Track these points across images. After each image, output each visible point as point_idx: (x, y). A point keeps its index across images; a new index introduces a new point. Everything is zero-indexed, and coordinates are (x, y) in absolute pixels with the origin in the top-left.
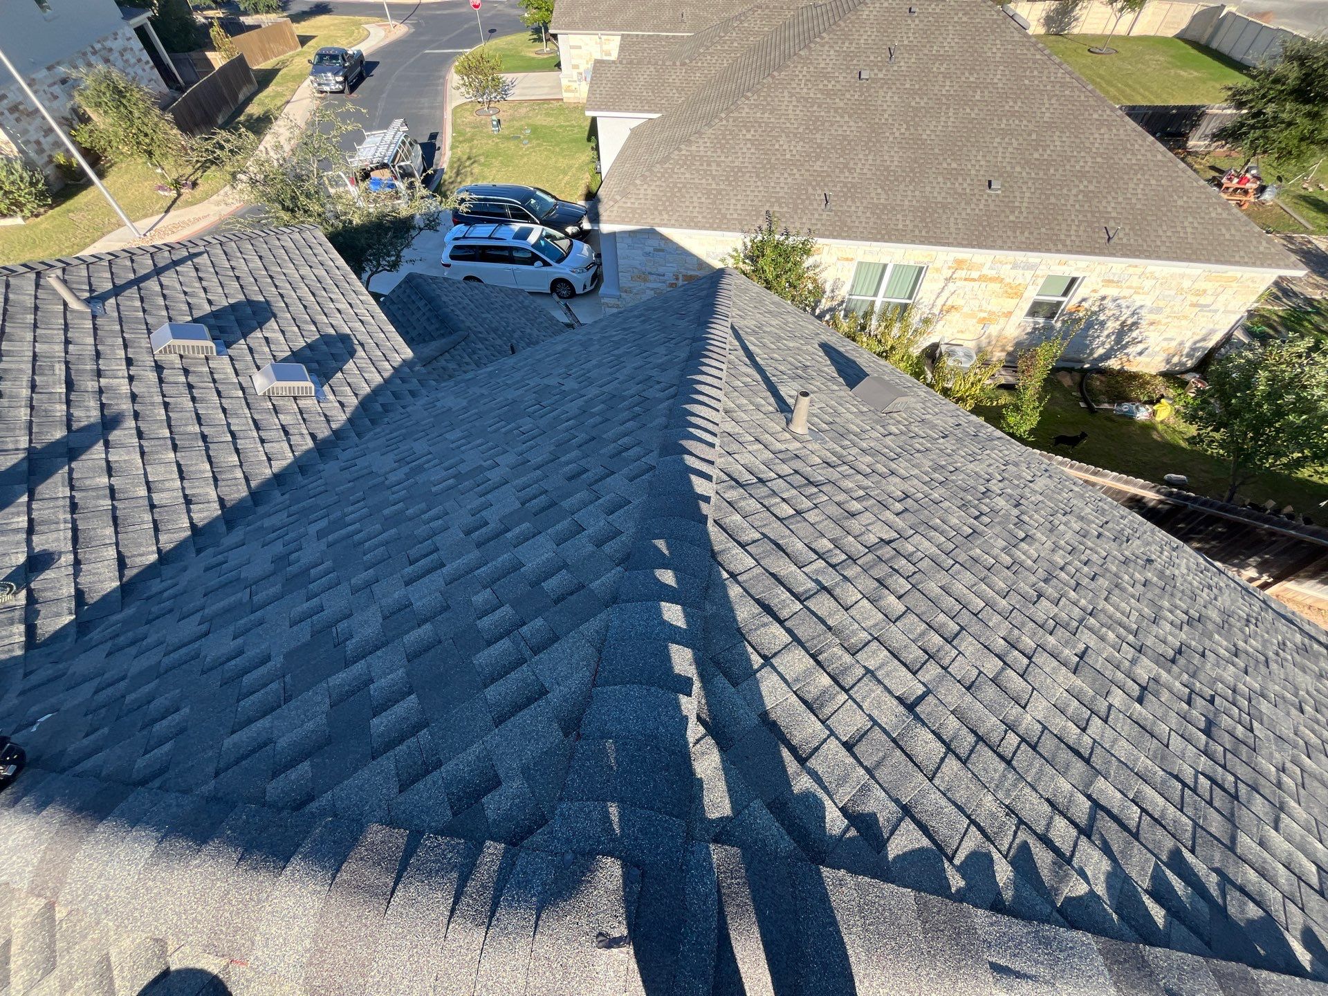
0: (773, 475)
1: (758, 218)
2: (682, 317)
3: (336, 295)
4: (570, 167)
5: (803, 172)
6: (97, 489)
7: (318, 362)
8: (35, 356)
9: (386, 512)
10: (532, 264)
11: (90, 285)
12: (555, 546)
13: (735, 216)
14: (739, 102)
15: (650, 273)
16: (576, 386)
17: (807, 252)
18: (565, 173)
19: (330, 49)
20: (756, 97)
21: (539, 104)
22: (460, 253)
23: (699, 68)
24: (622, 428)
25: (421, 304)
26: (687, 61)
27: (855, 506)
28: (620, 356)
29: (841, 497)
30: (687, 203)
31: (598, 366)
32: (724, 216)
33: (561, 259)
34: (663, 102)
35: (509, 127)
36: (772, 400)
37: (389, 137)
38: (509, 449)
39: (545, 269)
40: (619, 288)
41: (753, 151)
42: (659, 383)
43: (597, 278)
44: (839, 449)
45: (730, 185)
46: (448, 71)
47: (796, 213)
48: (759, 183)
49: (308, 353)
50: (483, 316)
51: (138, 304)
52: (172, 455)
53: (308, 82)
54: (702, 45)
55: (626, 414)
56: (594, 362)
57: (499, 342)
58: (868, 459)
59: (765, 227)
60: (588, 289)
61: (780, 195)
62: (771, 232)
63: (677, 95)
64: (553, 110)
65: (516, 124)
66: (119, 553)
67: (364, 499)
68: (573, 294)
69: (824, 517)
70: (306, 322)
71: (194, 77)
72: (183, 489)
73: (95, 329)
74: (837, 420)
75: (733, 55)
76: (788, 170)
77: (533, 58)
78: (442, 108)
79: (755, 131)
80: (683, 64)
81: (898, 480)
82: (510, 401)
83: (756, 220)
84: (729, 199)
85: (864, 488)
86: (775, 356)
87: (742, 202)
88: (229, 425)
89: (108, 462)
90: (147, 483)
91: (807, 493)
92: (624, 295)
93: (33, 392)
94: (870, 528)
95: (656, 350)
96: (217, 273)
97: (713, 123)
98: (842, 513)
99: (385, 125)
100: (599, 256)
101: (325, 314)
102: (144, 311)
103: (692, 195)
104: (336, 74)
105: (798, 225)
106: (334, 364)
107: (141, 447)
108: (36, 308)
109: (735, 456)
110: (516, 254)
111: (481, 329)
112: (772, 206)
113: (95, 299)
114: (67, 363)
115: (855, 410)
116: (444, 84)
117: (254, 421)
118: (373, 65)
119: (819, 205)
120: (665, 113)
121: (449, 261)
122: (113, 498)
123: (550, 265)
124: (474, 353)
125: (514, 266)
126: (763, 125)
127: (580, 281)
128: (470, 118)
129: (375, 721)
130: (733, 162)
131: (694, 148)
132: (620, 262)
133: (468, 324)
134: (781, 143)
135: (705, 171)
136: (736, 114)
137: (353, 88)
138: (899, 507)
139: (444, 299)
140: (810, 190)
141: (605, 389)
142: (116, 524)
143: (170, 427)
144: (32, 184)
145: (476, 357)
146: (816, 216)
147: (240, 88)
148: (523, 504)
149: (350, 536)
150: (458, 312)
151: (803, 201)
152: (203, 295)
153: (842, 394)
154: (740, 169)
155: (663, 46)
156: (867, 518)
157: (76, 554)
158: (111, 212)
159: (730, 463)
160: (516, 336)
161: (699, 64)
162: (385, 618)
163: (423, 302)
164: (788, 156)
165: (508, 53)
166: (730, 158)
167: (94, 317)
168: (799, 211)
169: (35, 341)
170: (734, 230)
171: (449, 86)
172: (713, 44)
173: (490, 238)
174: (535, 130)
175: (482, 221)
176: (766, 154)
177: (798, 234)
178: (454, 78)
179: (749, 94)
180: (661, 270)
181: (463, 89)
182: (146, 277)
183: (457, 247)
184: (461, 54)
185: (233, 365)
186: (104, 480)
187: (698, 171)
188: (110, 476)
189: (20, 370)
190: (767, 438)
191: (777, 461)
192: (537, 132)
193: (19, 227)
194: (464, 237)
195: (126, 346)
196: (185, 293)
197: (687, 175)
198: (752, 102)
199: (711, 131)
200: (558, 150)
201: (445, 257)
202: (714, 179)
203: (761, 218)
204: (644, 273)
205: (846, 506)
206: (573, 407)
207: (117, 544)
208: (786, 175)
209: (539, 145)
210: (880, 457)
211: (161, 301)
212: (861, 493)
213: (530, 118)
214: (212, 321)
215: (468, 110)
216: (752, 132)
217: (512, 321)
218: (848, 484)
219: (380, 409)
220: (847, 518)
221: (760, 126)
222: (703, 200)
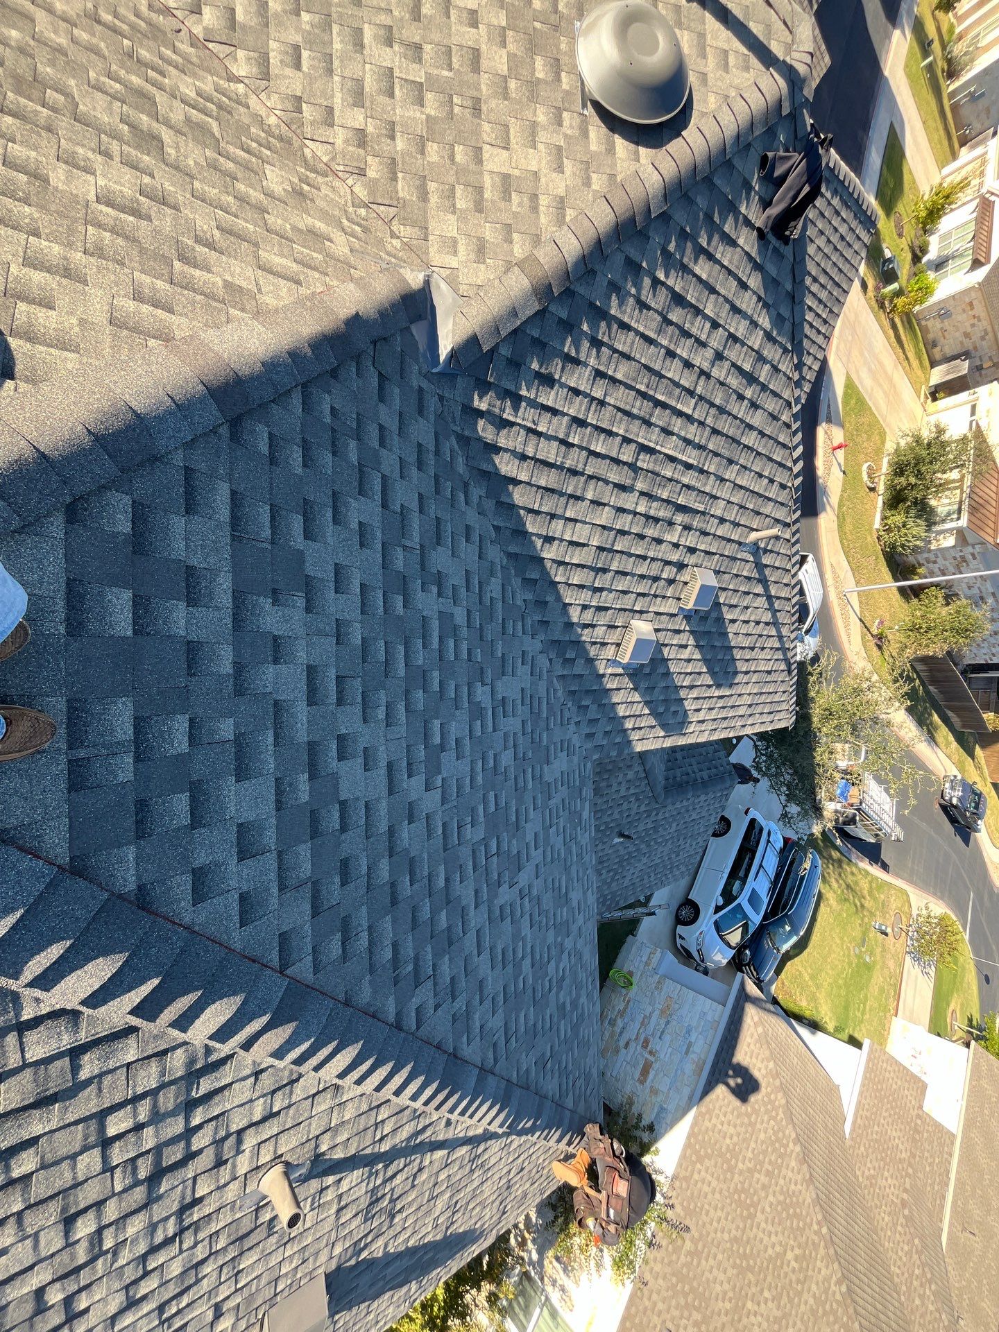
0: (196, 1121)
1: (684, 1208)
2: (541, 1063)
3: (713, 715)
4: (818, 987)
5: (724, 1318)
6: (584, 489)
7: (650, 674)
8: (716, 498)
9: (436, 674)
10: (723, 894)
11: (771, 551)
12: (241, 821)
13: (696, 1176)
14: (836, 1265)
15: (668, 1023)
16: (500, 901)
17: (618, 1264)
18: (813, 977)
19: (985, 806)
20: (838, 1297)
21: (895, 985)
22: (757, 830)
23: (895, 1225)
24: (387, 942)
25: (705, 774)
26: (906, 1212)
27: (85, 1228)
28: (517, 966)
29: (112, 1211)
30: (730, 1117)
31: (517, 936)
32: (700, 1160)
33: (718, 926)
34: (862, 1149)
35: (876, 941)
36: (339, 1154)
37: (885, 817)
38: (446, 806)
39: (713, 905)
40: (665, 976)
41: (770, 1251)
42: (437, 1007)
43: (685, 956)
44: (213, 1228)
45: (736, 1190)
46: (948, 905)
47: (673, 1274)
48: (726, 1236)
49: (662, 670)
50: (674, 825)
51: (745, 573)
52: (595, 543)
53: (955, 772)
54: (925, 1246)
55: (408, 951)
56: (526, 931)
57: (641, 827)
58: (175, 1269)
59: (670, 1214)
60: (679, 941)
61: (703, 1262)
62: (663, 1219)
63: (867, 1173)
64: (886, 999)
65: (878, 950)
66: (521, 482)
67: (469, 660)
68: (679, 921)
69: (81, 1178)
70: (693, 680)
71: (974, 686)
72: (561, 540)
73: (729, 540)
74: (273, 1239)
75: (904, 1288)
76: (730, 1294)
77: (948, 1005)
78: (910, 881)
79: (794, 1271)
80: (904, 1204)
81: (113, 1308)
82: (523, 823)
83: (682, 1204)
84: (718, 1179)
85: (115, 1251)
86: (424, 1176)
87: (710, 1196)
88: (610, 591)
89: (605, 505)
90: (576, 521)
91: (140, 1161)
92: (657, 977)
93: (684, 485)
94: (29, 1242)
95: (500, 1014)
96: (760, 636)
97: (817, 1209)
98: (77, 1204)
99: (900, 820)
100: (706, 972)
101: (697, 698)
102: (737, 576)
103: (739, 1129)
104: (959, 799)
105: (658, 1267)
106: (643, 685)
107: (611, 529)
108: (758, 513)
109: (252, 1079)
110: (737, 884)
111: (660, 817)
112: (692, 1239)
113: (756, 549)
114: (703, 513)
115: (283, 1271)
116: (934, 894)
117: (606, 609)
118: (966, 839)
119: (673, 1319)
120: (848, 1143)
121: (751, 815)
122: (571, 496)
123: (716, 912)
124: (637, 800)
125: (725, 876)
126: (799, 1288)
127: (690, 936)
128: (894, 904)
129: (127, 595)
130: (763, 1212)
131: (793, 1164)
132: (692, 993)
133: (670, 807)
134: (770, 1304)
135: (761, 1164)
136: (822, 1252)
137: (944, 808)
138: (55, 1296)
139: (703, 798)
140: (697, 1316)
141: (471, 936)
142: (547, 489)
143: (622, 552)
144: (903, 546)
145: (632, 799)
146: (660, 1306)
147: (958, 716)
148: (343, 804)
149: (425, 638)
150: (685, 803)
151: (686, 1295)
152: (742, 618)
153: (323, 1258)
154: (752, 1217)
155: (932, 1185)
156: (52, 1241)
157: (532, 458)
158: (870, 582)
159: (238, 1069)
160: (643, 846)
161: (899, 1228)
162: (275, 638)
163: (706, 778)
164: (749, 1305)
165: (958, 979)
166: (768, 1209)
167: (740, 544)
168: (674, 1280)
169: (729, 502)
170: (680, 1165)
171: (931, 899)
172: (923, 1265)
173: (761, 866)
174: (869, 967)
175: (781, 866)
176: (761, 1268)
177: (646, 1261)
178: (939, 908)
179: (844, 1289)
180: (667, 1038)
181: (924, 912)
182: (766, 588)
183: (761, 830)
184: (965, 929)
185: (667, 614)
186: (589, 495)
187: (765, 1153)
188: (592, 502)
189: (706, 484)
190: (272, 1128)
191: (222, 1133)
192: (866, 968)
193: (871, 524)
194: (769, 841)
195: (707, 553)
196: (747, 608)
197: (762, 1136)
198: (833, 1288)
199: (809, 1200)
200: (841, 982)
201: (753, 813)
202: (749, 1170)
203: (682, 1214)
204: (671, 1015)
205: (91, 1214)
206: (464, 891)
207: (529, 484)
208: (726, 1286)
209: (850, 963)
210: (172, 1290)
211: (742, 588)
212: (108, 1243)
213: (882, 968)
214: (714, 615)
215: (903, 906)
216: (793, 1264)
217: (660, 849)
218: (135, 1226)
219: (584, 703)
220: (64, 1210)
221: (798, 1281)
222: (728, 1141)
